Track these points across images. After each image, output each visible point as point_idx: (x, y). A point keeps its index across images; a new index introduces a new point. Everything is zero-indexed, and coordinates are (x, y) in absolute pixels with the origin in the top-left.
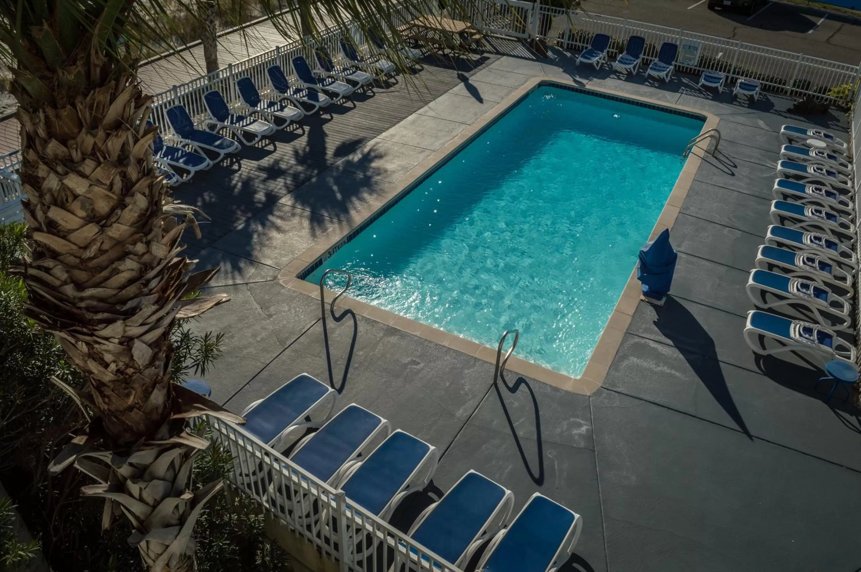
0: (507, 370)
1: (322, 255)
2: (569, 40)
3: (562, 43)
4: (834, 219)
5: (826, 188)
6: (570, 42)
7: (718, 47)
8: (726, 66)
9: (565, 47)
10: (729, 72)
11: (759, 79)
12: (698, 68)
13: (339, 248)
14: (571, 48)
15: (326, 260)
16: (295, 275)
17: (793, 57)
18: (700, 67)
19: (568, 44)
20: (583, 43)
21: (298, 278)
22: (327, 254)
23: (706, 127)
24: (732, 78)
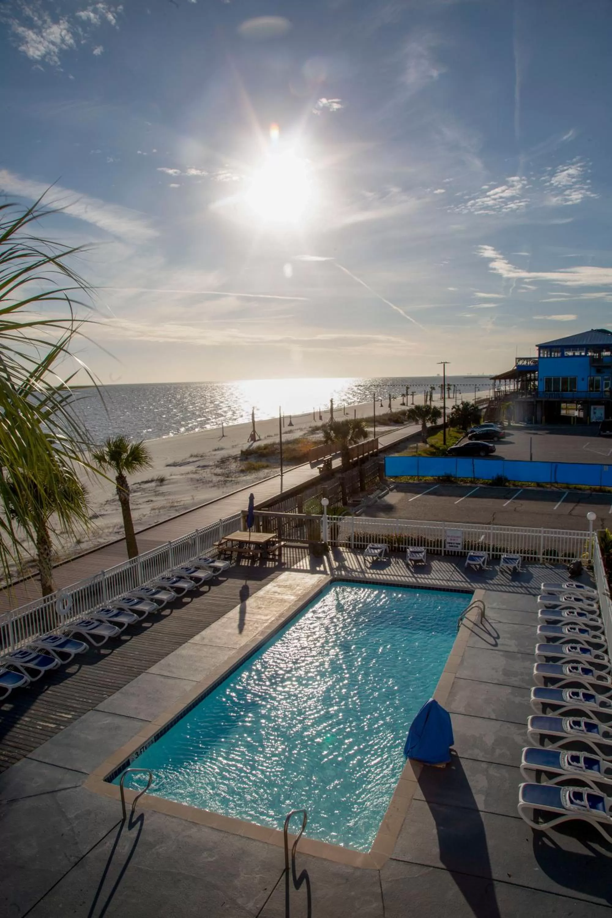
0: (299, 852)
1: (129, 756)
2: (355, 541)
3: (349, 544)
4: (589, 653)
5: (580, 627)
6: (356, 543)
7: (479, 532)
8: (485, 546)
9: (353, 547)
10: (489, 551)
11: (518, 553)
12: (463, 551)
13: (146, 748)
14: (358, 547)
15: (133, 760)
16: (102, 778)
17: (536, 532)
18: (465, 549)
19: (355, 545)
20: (364, 542)
21: (105, 780)
22: (134, 755)
23: (475, 598)
24: (493, 555)
